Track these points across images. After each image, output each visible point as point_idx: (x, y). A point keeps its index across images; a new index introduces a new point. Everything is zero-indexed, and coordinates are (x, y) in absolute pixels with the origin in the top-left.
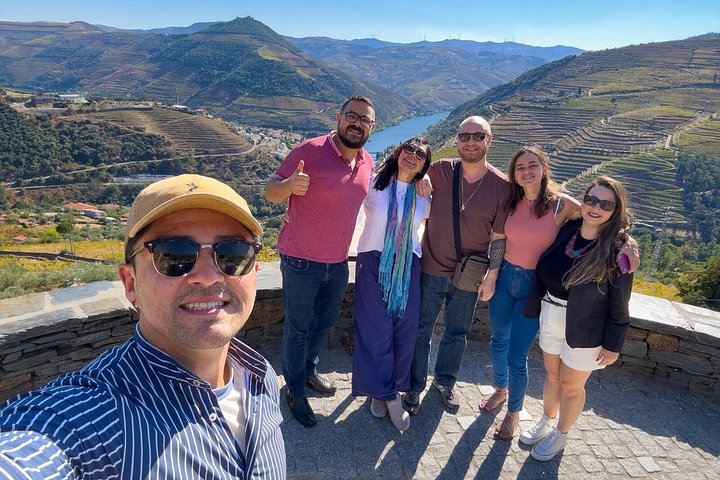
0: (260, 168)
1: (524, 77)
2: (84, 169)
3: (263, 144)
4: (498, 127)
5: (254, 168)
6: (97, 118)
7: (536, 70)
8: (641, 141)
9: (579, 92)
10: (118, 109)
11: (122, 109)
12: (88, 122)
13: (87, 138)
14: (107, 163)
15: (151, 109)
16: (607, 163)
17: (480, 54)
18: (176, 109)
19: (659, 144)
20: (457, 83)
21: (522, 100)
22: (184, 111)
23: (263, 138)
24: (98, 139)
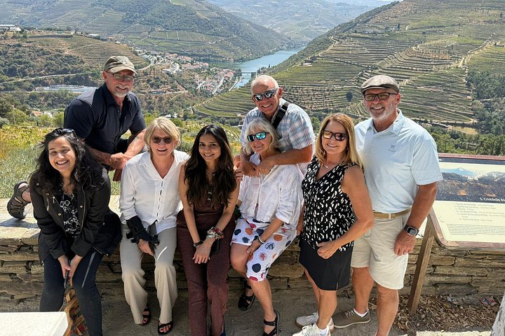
0: (153, 81)
1: (361, 16)
2: (13, 80)
3: (158, 63)
4: (335, 52)
5: (149, 81)
6: (27, 42)
7: (370, 12)
8: (440, 62)
9: (399, 27)
10: (45, 36)
11: (48, 36)
12: (19, 46)
13: (17, 58)
14: (31, 76)
15: (72, 36)
16: (414, 78)
17: (337, 5)
18: (91, 37)
19: (454, 64)
20: (319, 25)
21: (356, 32)
22: (98, 38)
23: (158, 59)
24: (26, 58)
